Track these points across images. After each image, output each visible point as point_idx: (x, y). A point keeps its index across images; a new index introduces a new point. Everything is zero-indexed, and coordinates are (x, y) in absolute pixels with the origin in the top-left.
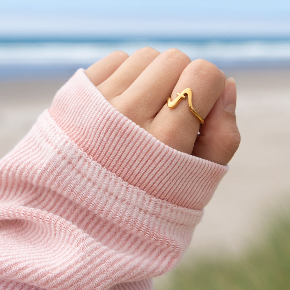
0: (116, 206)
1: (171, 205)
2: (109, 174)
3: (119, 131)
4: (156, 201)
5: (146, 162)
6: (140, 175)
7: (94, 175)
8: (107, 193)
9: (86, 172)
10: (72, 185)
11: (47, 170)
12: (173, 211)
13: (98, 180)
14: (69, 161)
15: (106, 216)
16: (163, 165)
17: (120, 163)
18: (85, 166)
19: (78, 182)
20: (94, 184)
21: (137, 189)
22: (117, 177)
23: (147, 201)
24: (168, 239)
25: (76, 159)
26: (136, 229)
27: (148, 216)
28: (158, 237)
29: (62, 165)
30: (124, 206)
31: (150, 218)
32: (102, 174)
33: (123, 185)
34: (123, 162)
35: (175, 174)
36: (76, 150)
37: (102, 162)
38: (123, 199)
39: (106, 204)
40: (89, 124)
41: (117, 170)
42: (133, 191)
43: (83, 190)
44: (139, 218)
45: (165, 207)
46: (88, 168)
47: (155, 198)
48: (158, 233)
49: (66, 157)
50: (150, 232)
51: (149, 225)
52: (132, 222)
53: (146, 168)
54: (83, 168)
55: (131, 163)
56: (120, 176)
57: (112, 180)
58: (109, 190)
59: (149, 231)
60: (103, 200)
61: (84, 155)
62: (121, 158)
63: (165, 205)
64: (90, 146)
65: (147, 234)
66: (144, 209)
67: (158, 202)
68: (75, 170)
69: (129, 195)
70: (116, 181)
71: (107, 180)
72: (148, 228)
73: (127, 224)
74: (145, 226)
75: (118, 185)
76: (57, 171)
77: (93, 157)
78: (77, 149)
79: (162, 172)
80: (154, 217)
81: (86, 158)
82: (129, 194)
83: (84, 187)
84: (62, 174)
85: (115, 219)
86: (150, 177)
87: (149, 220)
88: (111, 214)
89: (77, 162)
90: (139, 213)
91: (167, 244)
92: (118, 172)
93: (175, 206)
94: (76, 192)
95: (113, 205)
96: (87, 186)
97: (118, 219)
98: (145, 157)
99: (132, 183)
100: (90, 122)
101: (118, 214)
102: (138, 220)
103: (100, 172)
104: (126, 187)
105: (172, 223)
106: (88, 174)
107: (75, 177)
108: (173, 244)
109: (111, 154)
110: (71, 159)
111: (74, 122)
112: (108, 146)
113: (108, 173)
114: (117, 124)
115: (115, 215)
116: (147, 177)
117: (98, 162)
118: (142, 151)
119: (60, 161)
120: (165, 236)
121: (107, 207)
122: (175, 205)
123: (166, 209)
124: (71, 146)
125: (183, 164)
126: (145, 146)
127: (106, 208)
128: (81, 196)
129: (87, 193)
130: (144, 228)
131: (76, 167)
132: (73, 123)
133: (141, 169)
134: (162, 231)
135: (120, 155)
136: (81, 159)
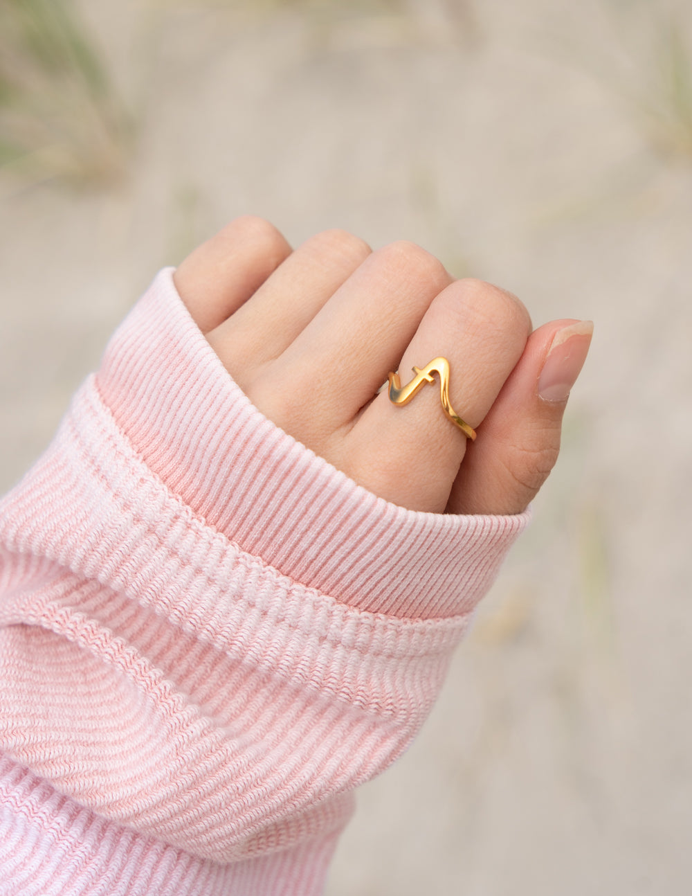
0: (264, 633)
1: (395, 621)
2: (246, 560)
3: (264, 463)
4: (359, 619)
5: (333, 535)
6: (318, 563)
7: (208, 562)
8: (241, 603)
9: (189, 553)
10: (157, 583)
11: (98, 550)
12: (401, 634)
13: (220, 572)
14: (149, 527)
15: (242, 657)
16: (373, 544)
17: (269, 533)
18: (186, 541)
19: (173, 578)
20: (210, 581)
21: (313, 593)
22: (265, 566)
23: (337, 620)
24: (391, 698)
25: (166, 524)
26: (316, 685)
27: (341, 654)
28: (368, 696)
29: (133, 537)
30: (283, 633)
31: (347, 656)
32: (228, 560)
33: (280, 584)
34: (276, 532)
35: (403, 562)
36: (164, 501)
37: (227, 529)
38: (279, 617)
39: (239, 627)
40: (196, 438)
41: (265, 550)
42: (303, 599)
43: (185, 597)
44: (321, 659)
45: (381, 629)
46: (194, 545)
47: (356, 610)
48: (365, 686)
49: (143, 518)
50: (349, 689)
51: (344, 673)
52: (306, 669)
53: (332, 549)
54: (183, 544)
55: (296, 536)
56: (272, 563)
57: (252, 573)
58: (245, 597)
59: (346, 684)
60: (232, 619)
61: (184, 514)
62: (272, 524)
63: (381, 625)
64: (198, 490)
65: (342, 694)
66: (330, 637)
67: (363, 620)
68: (164, 548)
69: (295, 609)
70: (262, 575)
71: (240, 573)
72: (342, 680)
73: (291, 673)
74: (335, 676)
75: (267, 586)
76: (121, 551)
77: (206, 517)
78: (167, 499)
79: (371, 559)
80: (355, 653)
81: (189, 521)
82: (295, 605)
83: (187, 589)
84: (133, 557)
85: (264, 664)
86: (344, 568)
87: (343, 661)
88: (253, 651)
89: (169, 530)
90: (318, 647)
91: (391, 710)
92: (267, 553)
93: (406, 623)
94: (167, 601)
95: (256, 629)
96: (193, 587)
97: (269, 664)
98: (330, 524)
99: (300, 579)
100: (198, 433)
101: (269, 653)
102: (317, 664)
103: (223, 554)
104: (287, 590)
105: (400, 658)
106: (196, 557)
107: (164, 565)
108: (402, 707)
109: (248, 513)
110: (153, 523)
111: (158, 424)
112: (240, 495)
113: (243, 557)
114: (258, 447)
115: (263, 654)
116: (336, 568)
117: (218, 530)
118: (321, 510)
119: (129, 527)
120: (385, 691)
121: (242, 636)
122: (406, 619)
123: (383, 634)
124: (152, 492)
125: (422, 539)
126: (329, 500)
127: (241, 639)
128: (180, 611)
129: (193, 602)
130: (334, 681)
131: (166, 543)
132: (155, 428)
133: (322, 549)
134: (374, 681)
135: (269, 516)
136: (178, 523)
